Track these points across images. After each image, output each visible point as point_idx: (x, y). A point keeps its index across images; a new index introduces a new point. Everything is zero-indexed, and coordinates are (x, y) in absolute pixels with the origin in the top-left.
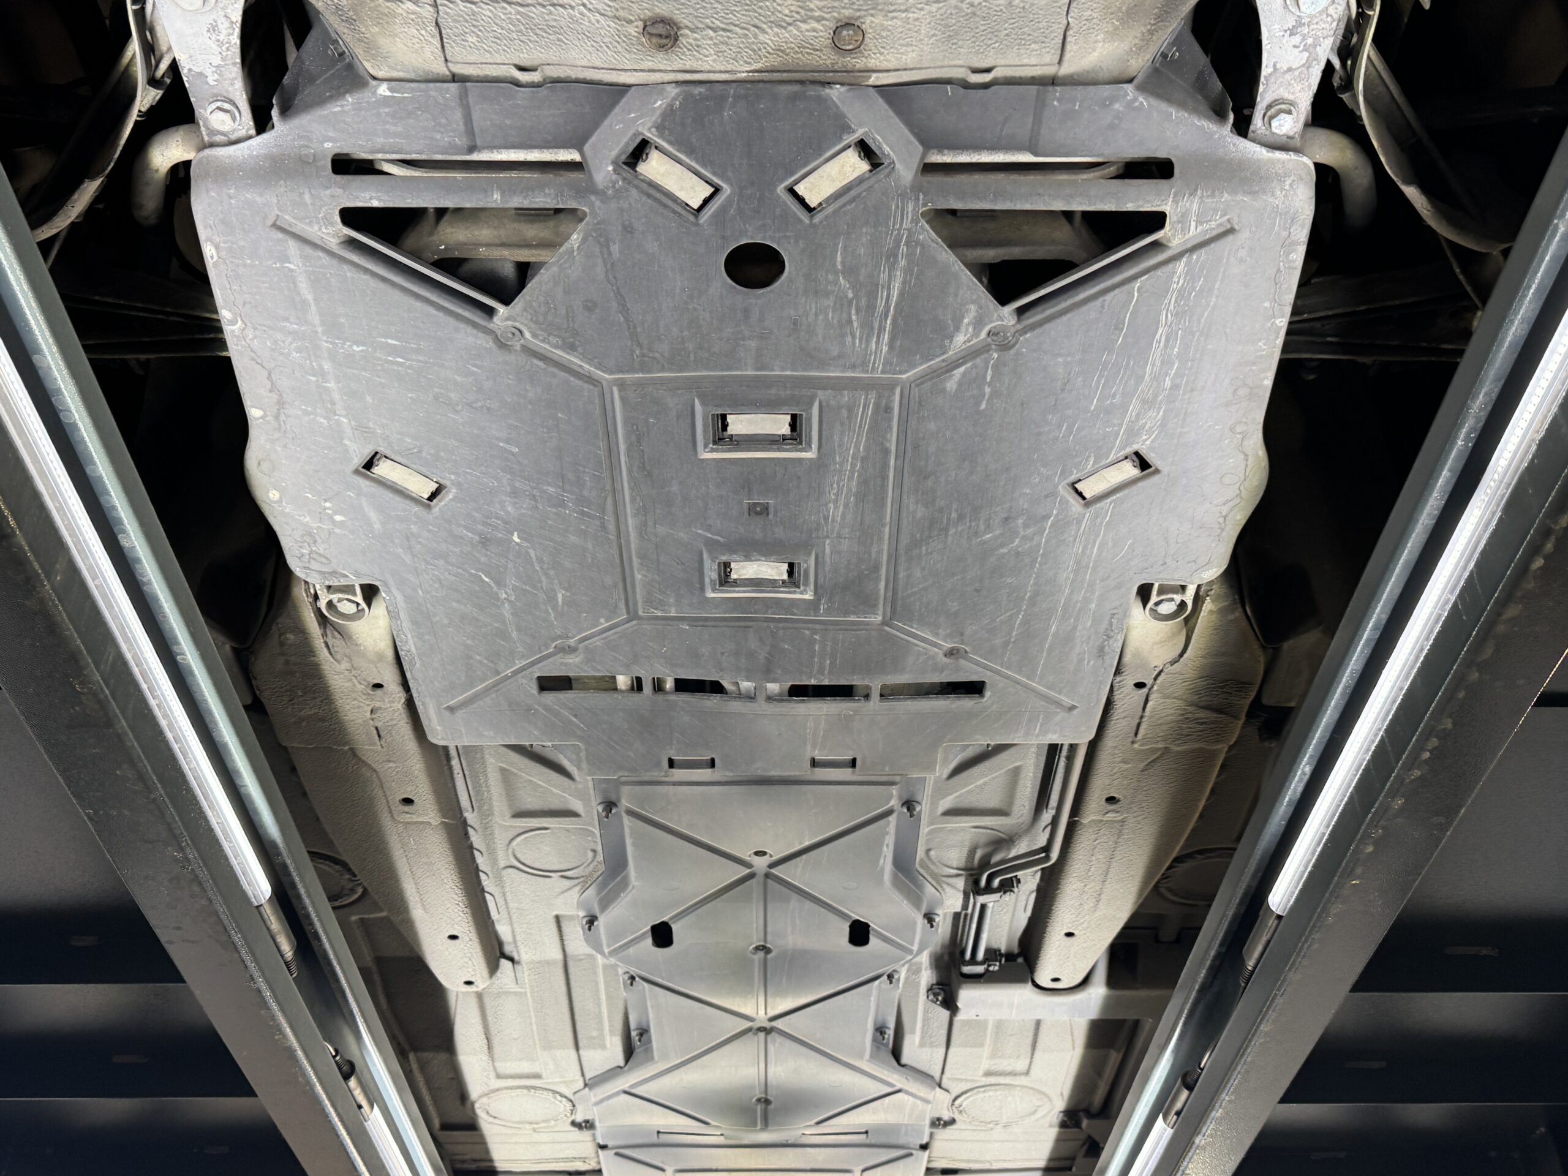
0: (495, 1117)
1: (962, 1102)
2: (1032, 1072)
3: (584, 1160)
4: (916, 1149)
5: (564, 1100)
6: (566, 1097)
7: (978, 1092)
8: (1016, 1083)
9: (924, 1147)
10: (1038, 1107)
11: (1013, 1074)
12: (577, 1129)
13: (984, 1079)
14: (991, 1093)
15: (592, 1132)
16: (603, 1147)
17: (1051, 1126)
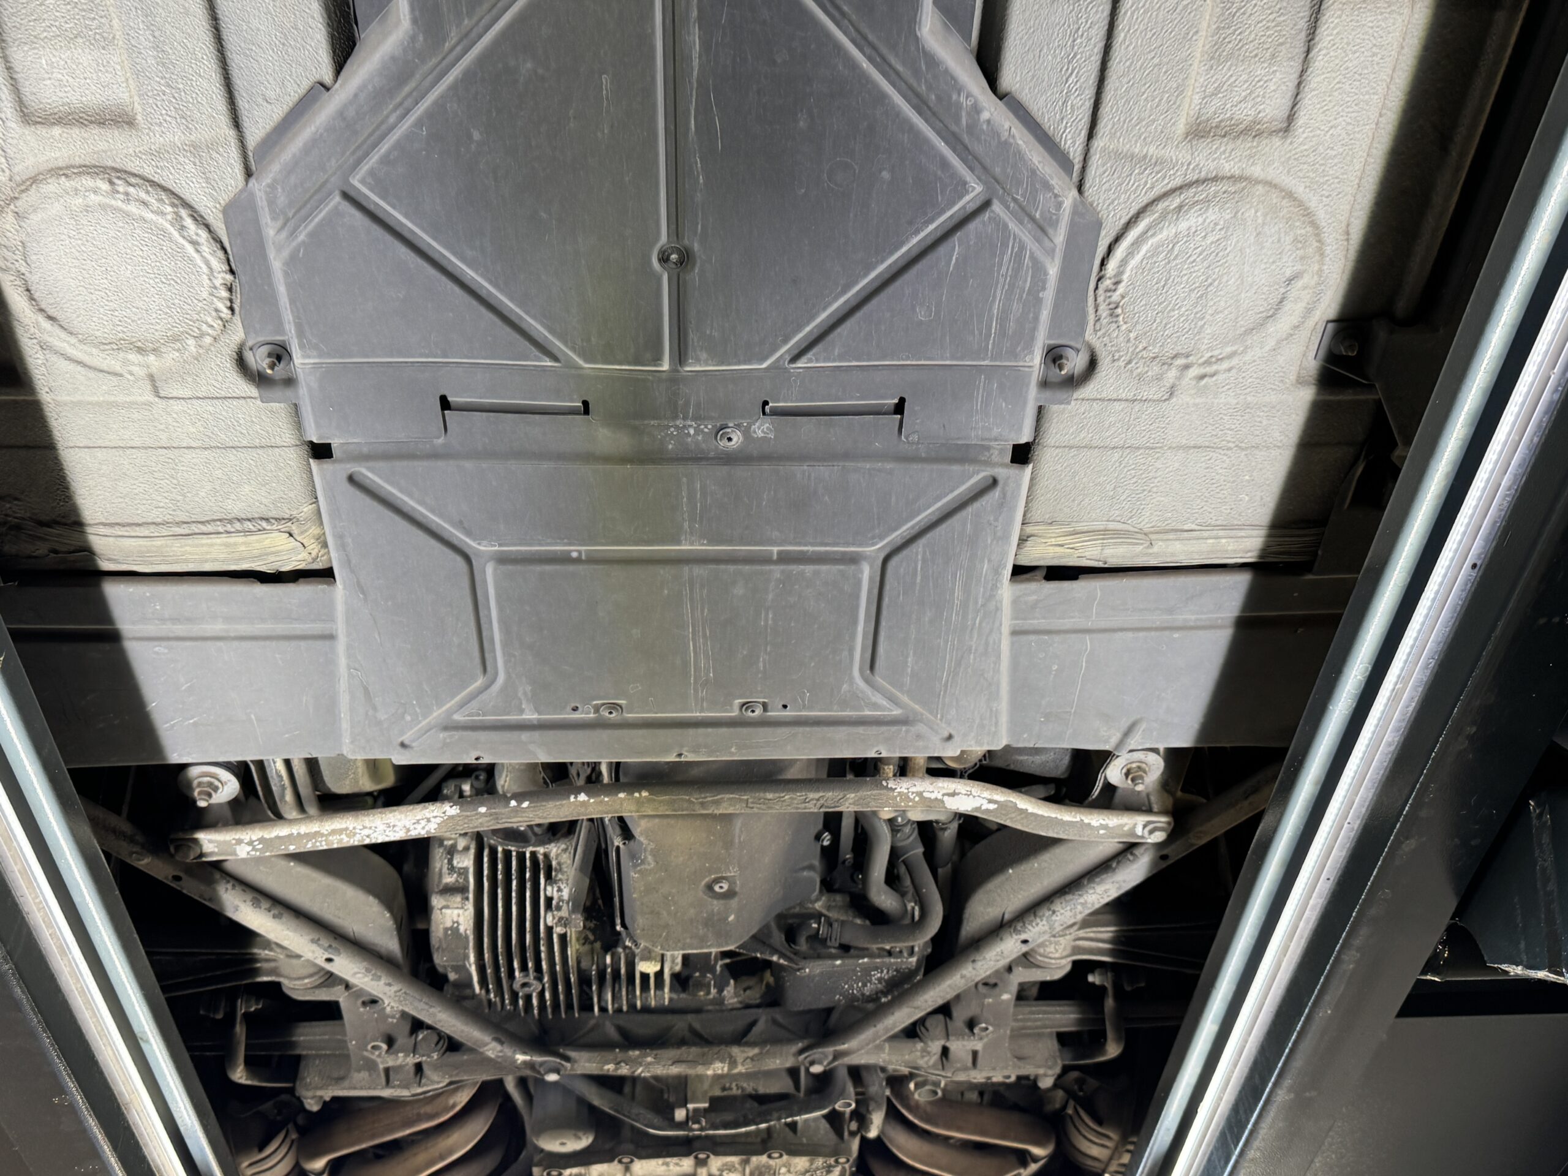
0: (50, 318)
1: (1124, 262)
2: (1301, 120)
3: (285, 522)
4: (1003, 465)
5: (204, 235)
6: (208, 227)
7: (1164, 216)
8: (1256, 171)
9: (1022, 454)
10: (1290, 281)
11: (1252, 131)
12: (251, 390)
13: (1183, 155)
14: (1190, 221)
15: (289, 393)
16: (321, 451)
17: (1300, 382)
